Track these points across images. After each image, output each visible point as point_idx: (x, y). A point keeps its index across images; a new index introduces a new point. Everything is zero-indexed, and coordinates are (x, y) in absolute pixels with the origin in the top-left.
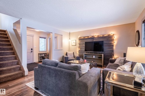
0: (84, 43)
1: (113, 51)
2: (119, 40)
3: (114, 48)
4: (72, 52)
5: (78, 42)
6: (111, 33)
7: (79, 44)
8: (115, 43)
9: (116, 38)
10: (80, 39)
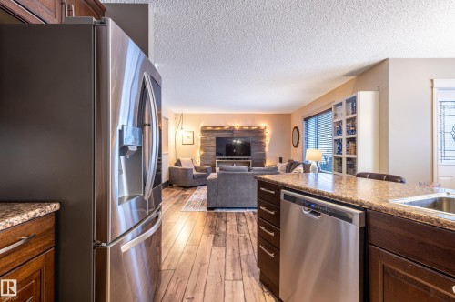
0: (214, 138)
1: (264, 155)
2: (273, 137)
3: (267, 149)
4: (190, 159)
5: (200, 137)
6: (263, 124)
7: (202, 141)
8: (267, 141)
9: (268, 133)
10: (204, 131)
